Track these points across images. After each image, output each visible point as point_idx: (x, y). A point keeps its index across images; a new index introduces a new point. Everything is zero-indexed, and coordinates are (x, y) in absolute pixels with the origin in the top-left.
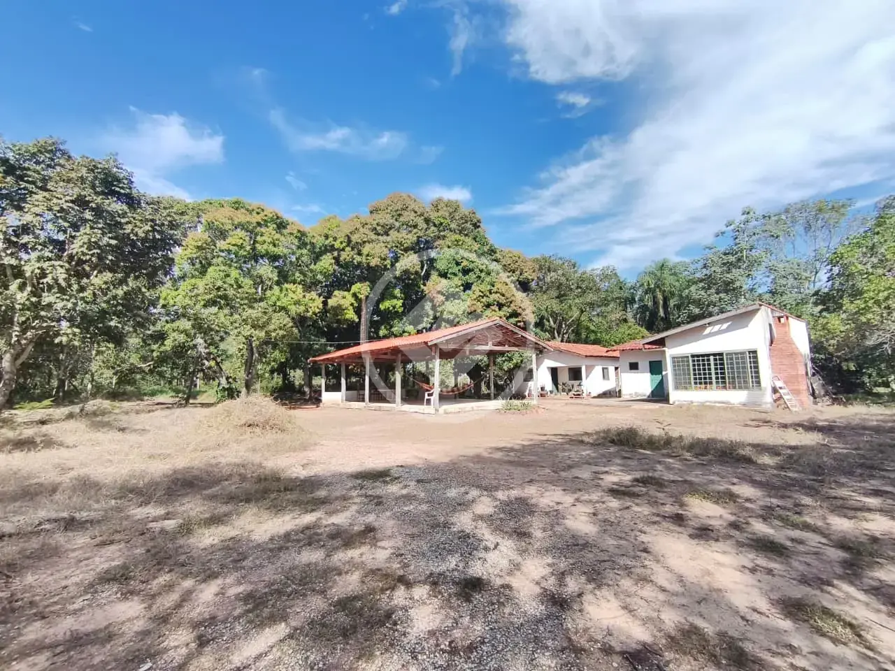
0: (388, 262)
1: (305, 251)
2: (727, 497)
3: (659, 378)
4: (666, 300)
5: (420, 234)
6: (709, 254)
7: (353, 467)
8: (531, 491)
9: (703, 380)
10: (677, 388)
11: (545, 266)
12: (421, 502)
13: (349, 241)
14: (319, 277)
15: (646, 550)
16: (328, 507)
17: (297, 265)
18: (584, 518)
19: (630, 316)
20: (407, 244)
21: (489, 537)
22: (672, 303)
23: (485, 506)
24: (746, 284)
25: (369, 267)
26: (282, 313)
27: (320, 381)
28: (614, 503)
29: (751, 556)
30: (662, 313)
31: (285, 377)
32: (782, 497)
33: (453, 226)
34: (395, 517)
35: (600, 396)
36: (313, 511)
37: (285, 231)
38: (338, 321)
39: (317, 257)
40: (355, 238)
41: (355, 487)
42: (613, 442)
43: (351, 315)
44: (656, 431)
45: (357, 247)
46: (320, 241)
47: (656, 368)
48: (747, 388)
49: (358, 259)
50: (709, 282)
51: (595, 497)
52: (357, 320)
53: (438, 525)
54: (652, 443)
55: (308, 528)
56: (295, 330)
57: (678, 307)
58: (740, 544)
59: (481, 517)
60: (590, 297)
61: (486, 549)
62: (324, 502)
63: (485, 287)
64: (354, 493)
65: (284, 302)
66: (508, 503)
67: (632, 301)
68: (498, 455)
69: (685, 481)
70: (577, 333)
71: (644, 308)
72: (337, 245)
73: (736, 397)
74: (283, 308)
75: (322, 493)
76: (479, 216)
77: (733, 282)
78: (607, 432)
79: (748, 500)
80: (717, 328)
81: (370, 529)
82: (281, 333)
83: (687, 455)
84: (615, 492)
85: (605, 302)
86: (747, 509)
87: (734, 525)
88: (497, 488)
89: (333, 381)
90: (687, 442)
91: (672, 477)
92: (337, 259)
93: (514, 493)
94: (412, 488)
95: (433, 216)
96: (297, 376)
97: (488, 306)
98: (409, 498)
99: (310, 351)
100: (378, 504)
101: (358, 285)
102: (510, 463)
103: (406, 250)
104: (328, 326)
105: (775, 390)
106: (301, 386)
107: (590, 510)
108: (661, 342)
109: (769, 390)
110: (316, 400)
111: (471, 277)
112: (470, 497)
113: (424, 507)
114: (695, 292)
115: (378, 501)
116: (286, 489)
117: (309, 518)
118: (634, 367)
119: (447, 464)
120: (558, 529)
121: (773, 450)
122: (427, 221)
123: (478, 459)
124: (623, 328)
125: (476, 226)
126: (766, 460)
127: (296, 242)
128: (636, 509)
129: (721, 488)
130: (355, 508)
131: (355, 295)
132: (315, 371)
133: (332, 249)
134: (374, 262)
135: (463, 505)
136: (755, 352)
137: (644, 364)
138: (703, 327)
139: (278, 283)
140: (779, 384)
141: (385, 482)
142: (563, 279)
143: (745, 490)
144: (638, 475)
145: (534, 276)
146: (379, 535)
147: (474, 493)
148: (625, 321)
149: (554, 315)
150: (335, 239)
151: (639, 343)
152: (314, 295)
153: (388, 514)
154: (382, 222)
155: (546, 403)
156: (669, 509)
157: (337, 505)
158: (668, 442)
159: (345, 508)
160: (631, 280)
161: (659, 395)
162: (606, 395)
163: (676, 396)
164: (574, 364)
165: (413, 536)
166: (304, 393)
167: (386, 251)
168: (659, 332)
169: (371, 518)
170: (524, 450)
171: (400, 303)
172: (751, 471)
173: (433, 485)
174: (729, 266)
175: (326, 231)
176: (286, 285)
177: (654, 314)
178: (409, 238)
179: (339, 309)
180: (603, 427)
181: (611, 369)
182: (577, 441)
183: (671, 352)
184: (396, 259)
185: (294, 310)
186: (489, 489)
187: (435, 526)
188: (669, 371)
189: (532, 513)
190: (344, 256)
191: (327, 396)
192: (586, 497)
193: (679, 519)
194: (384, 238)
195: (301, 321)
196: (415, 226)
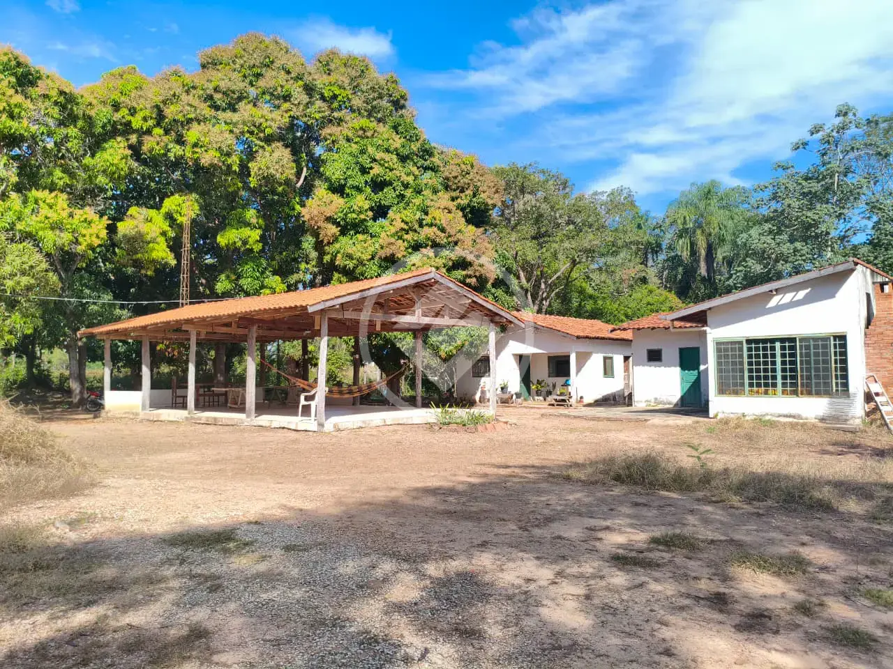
0: (234, 161)
1: (72, 131)
2: (792, 566)
3: (692, 375)
4: (710, 250)
5: (296, 112)
6: (782, 177)
7: (164, 524)
8: (485, 561)
9: (762, 381)
10: (722, 391)
11: (517, 183)
12: (294, 583)
13: (160, 117)
14: (102, 180)
15: (668, 653)
16: (118, 597)
17: (58, 156)
18: (571, 604)
19: (651, 273)
20: (272, 128)
21: (413, 641)
22: (720, 254)
23: (406, 588)
24: (835, 229)
25: (198, 168)
26: (28, 245)
27: (102, 371)
28: (619, 579)
29: (826, 654)
30: (703, 270)
31: (32, 360)
32: (873, 563)
33: (357, 102)
34: (246, 611)
35: (597, 403)
36: (90, 604)
37: (33, 92)
38: (137, 264)
39: (96, 143)
40: (171, 112)
41: (169, 562)
42: (618, 478)
43: (161, 252)
44: (685, 460)
45: (176, 130)
46: (102, 114)
47: (690, 359)
48: (828, 393)
49: (176, 150)
50: (779, 222)
51: (588, 569)
52: (173, 262)
53: (323, 623)
54: (680, 481)
55: (81, 634)
56: (53, 278)
57: (729, 262)
58: (810, 638)
59: (399, 607)
60: (589, 239)
61: (407, 660)
62: (112, 587)
63: (412, 215)
64: (168, 571)
65: (31, 223)
66: (444, 582)
67: (655, 248)
68: (429, 501)
69: (731, 541)
70: (564, 298)
71: (675, 261)
72: (137, 122)
73: (812, 407)
74: (28, 236)
75: (108, 572)
76: (403, 88)
77: (816, 224)
78: (610, 461)
79: (824, 569)
80: (788, 297)
81: (198, 636)
82: (25, 280)
83: (735, 500)
84: (622, 560)
85: (614, 249)
86: (822, 583)
87: (803, 609)
88: (425, 558)
89: (126, 371)
90: (735, 479)
91: (710, 535)
92: (136, 151)
93: (457, 565)
94: (277, 560)
95: (321, 81)
96: (56, 361)
97: (416, 247)
98: (270, 579)
99: (79, 316)
100: (214, 589)
101: (176, 199)
102: (449, 514)
103: (269, 140)
104: (118, 271)
105: (869, 397)
106: (63, 379)
107: (581, 591)
108: (700, 318)
109: (860, 398)
110: (92, 403)
111: (388, 196)
112: (379, 573)
113: (298, 593)
114: (757, 238)
115: (214, 585)
116: (37, 567)
117: (82, 618)
118: (654, 356)
119: (339, 519)
120: (529, 623)
121: (861, 491)
122: (309, 89)
123: (394, 508)
124: (640, 293)
125: (398, 105)
126: (852, 506)
127: (55, 111)
128: (654, 586)
129: (784, 551)
130: (171, 597)
131: (170, 217)
132: (91, 352)
133: (127, 129)
134: (207, 158)
135: (367, 587)
136: (843, 338)
137: (670, 353)
138: (769, 295)
139: (19, 188)
140: (875, 388)
141: (226, 551)
142: (545, 207)
143: (820, 554)
144: (658, 532)
145: (497, 200)
146: (214, 644)
147: (387, 566)
148: (644, 280)
149: (528, 268)
150: (133, 111)
151: (665, 318)
152: (89, 213)
153: (232, 606)
154: (223, 85)
155: (511, 414)
156: (705, 586)
157: (137, 592)
158: (706, 479)
159: (151, 598)
160: (658, 214)
161: (694, 403)
162: (607, 401)
163: (720, 405)
164: (558, 350)
165: (277, 643)
166: (69, 392)
167: (230, 139)
168: (697, 300)
169: (200, 615)
170: (472, 492)
171: (255, 235)
172: (829, 523)
173: (314, 554)
174: (812, 198)
175: (115, 96)
176: (34, 193)
177: (690, 271)
178: (275, 119)
179: (137, 242)
180: (604, 453)
181: (618, 360)
182: (559, 477)
183: (715, 334)
184: (251, 154)
185: (51, 239)
186: (413, 560)
187: (318, 624)
188: (711, 365)
189: (484, 597)
190: (149, 144)
191: (114, 400)
192: (574, 570)
193: (719, 602)
194: (229, 115)
195: (64, 260)
196: (287, 98)
